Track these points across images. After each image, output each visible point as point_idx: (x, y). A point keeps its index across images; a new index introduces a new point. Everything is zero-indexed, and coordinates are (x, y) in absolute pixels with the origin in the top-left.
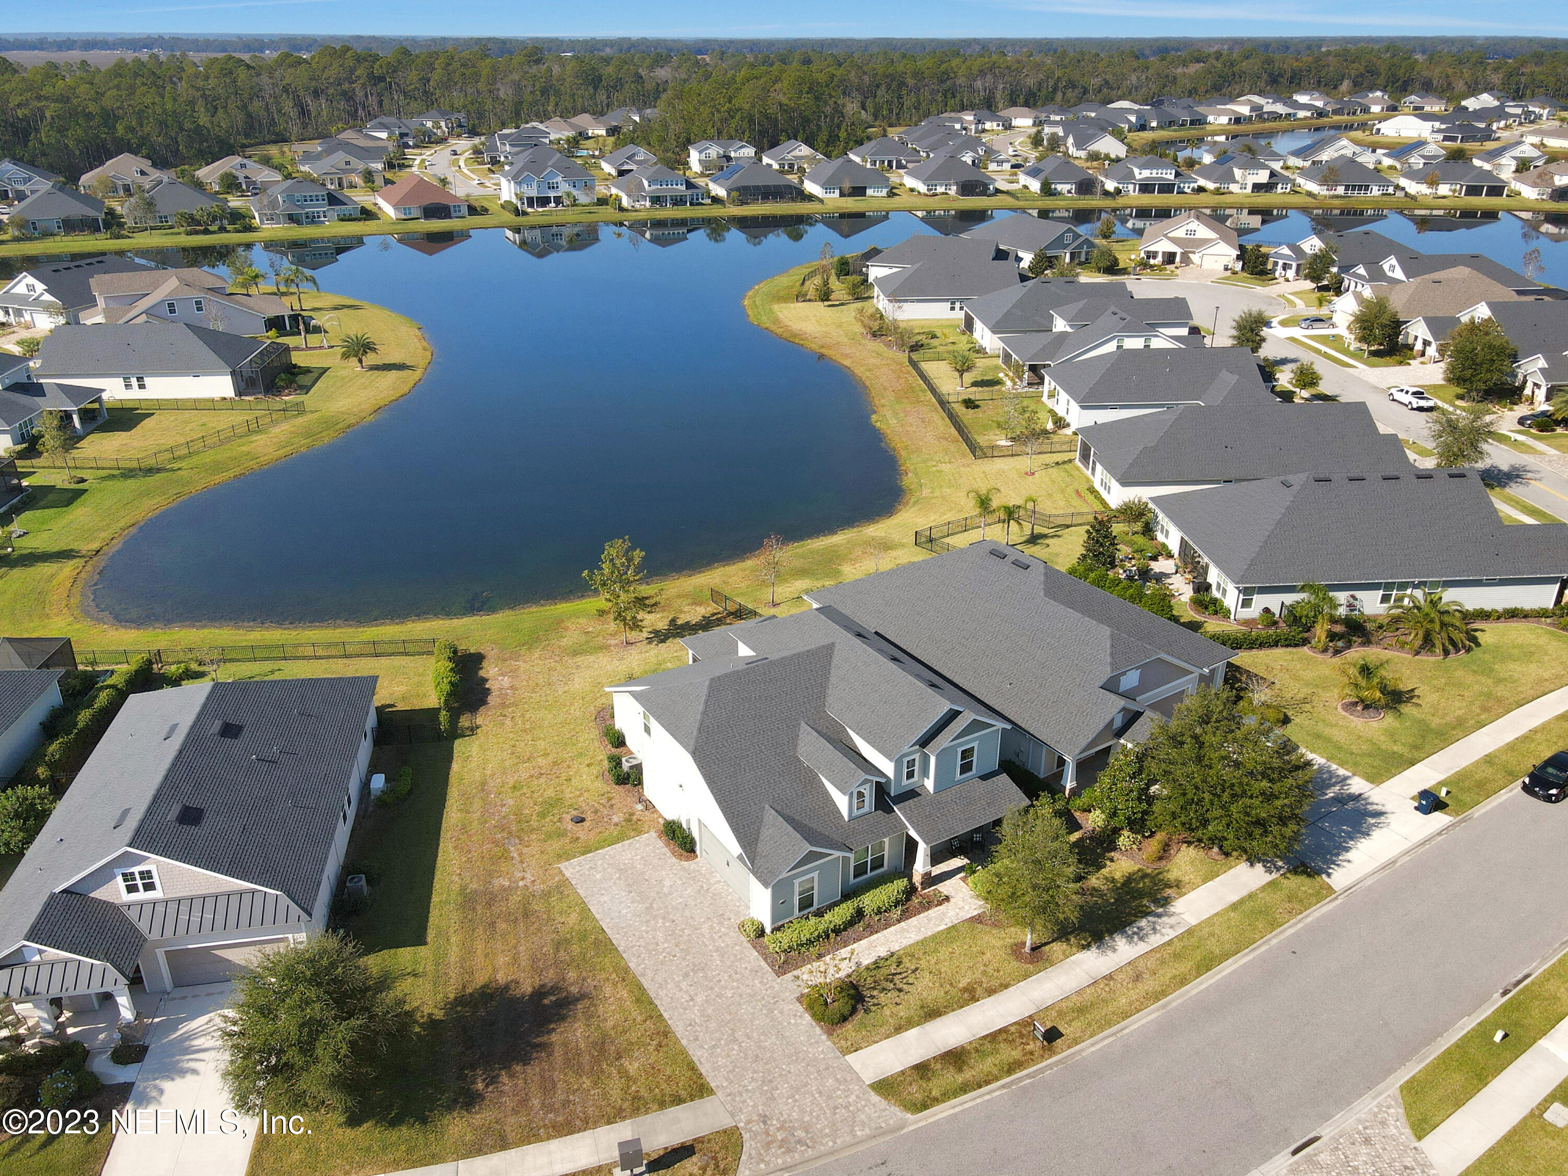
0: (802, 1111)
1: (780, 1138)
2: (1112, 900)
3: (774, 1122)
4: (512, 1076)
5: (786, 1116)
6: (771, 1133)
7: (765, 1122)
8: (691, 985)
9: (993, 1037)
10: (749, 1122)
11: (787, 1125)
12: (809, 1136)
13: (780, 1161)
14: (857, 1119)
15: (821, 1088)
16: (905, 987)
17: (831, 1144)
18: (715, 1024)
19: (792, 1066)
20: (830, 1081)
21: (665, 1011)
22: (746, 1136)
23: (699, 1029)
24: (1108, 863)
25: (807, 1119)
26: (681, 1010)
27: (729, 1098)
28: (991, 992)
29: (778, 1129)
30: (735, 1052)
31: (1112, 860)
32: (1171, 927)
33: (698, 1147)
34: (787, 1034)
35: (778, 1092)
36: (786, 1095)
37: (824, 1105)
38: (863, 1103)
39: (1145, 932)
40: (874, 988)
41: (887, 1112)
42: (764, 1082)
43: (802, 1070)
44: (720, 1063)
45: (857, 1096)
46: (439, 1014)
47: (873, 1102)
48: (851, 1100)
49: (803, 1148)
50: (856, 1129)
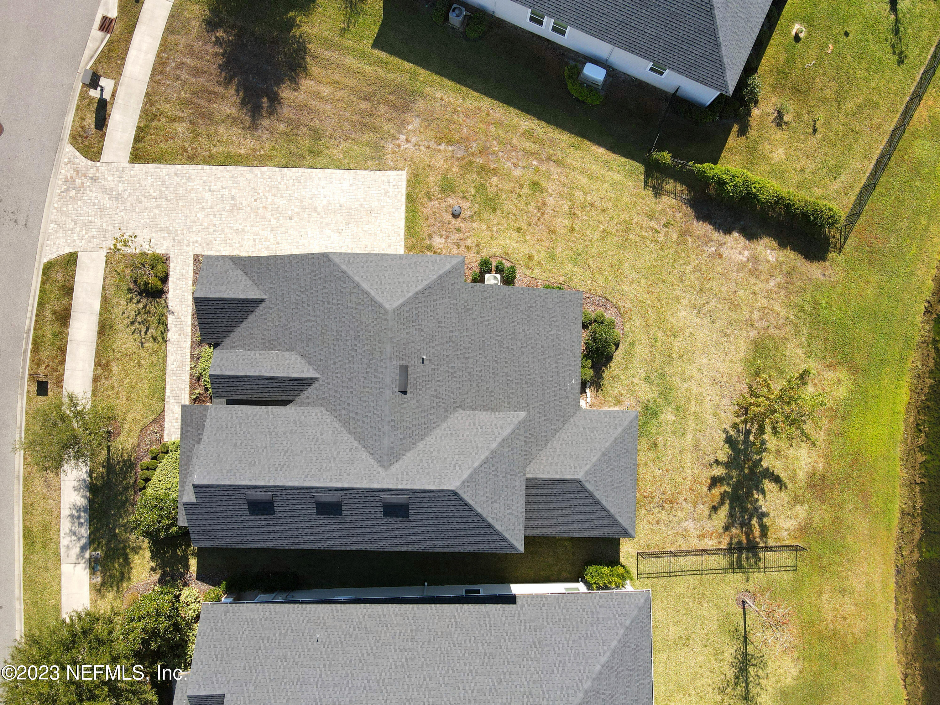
0: (86, 203)
1: (77, 180)
2: (117, 531)
3: (88, 184)
4: (216, 54)
5: (88, 192)
6: (83, 178)
7: (92, 178)
8: (222, 196)
9: (63, 350)
10: (97, 170)
11: (82, 189)
12: (68, 198)
13: (63, 171)
14: (61, 231)
15: (93, 224)
16: (133, 328)
17: (56, 205)
18: (181, 192)
19: (120, 218)
20: (95, 233)
21: (211, 169)
22: (90, 163)
23: (183, 181)
24: (153, 564)
25: (79, 203)
26: (205, 178)
27: (121, 169)
28: (96, 379)
29: (83, 183)
30: (151, 191)
31: (153, 569)
32: (68, 547)
33: (99, 133)
34: (145, 231)
35: (107, 199)
36: (102, 201)
37: (82, 218)
38: (69, 241)
39: (76, 524)
40: (145, 307)
41: (55, 250)
42: (120, 195)
43: (113, 222)
44: (149, 178)
45: (75, 241)
46: (296, 31)
47: (66, 247)
48: (75, 235)
49: (63, 189)
50: (56, 226)
